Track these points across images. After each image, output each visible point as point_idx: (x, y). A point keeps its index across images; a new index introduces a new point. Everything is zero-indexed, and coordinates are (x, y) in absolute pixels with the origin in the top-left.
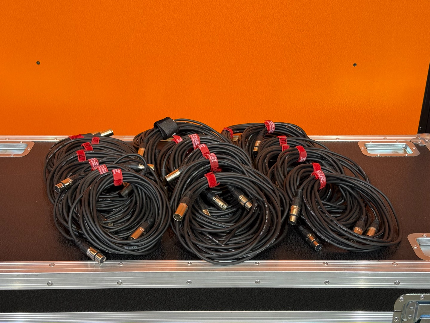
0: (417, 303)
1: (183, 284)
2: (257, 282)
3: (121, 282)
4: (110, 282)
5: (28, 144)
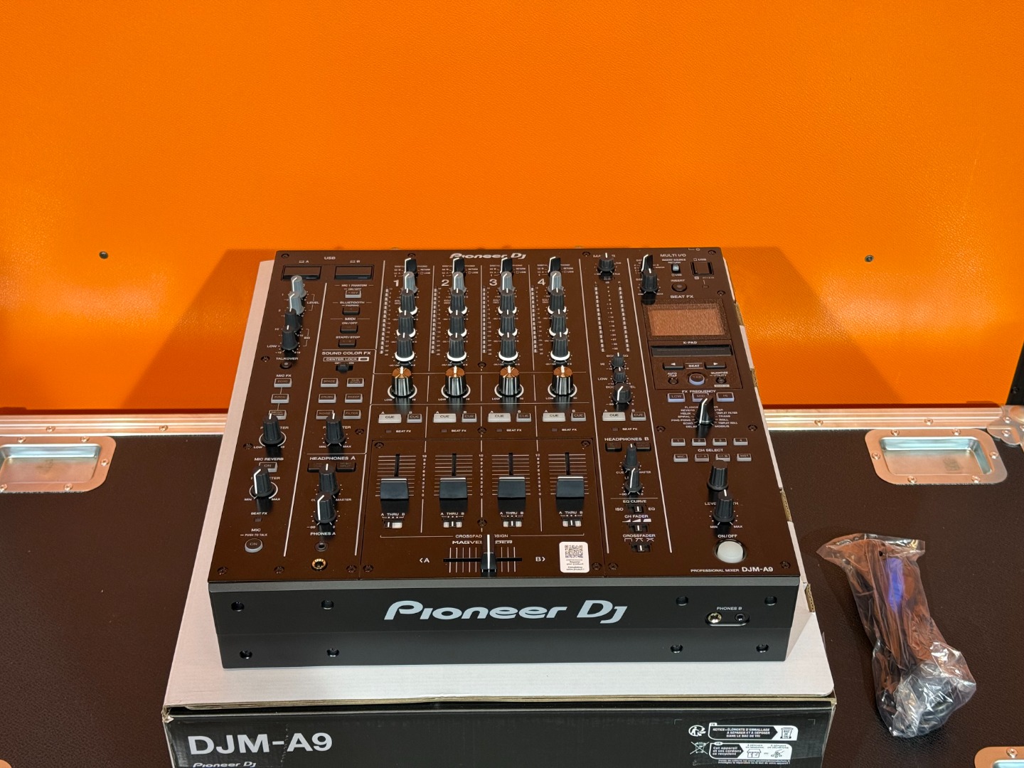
5: (100, 445)
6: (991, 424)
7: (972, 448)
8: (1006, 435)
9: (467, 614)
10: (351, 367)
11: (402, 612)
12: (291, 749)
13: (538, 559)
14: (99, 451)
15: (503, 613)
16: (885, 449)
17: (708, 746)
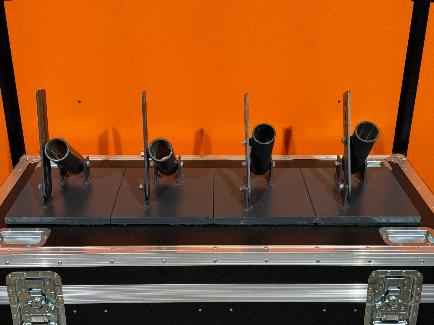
0: (385, 278)
1: (211, 263)
2: (266, 261)
3: (165, 261)
4: (157, 261)
6: (387, 158)
7: (380, 164)
8: (392, 160)
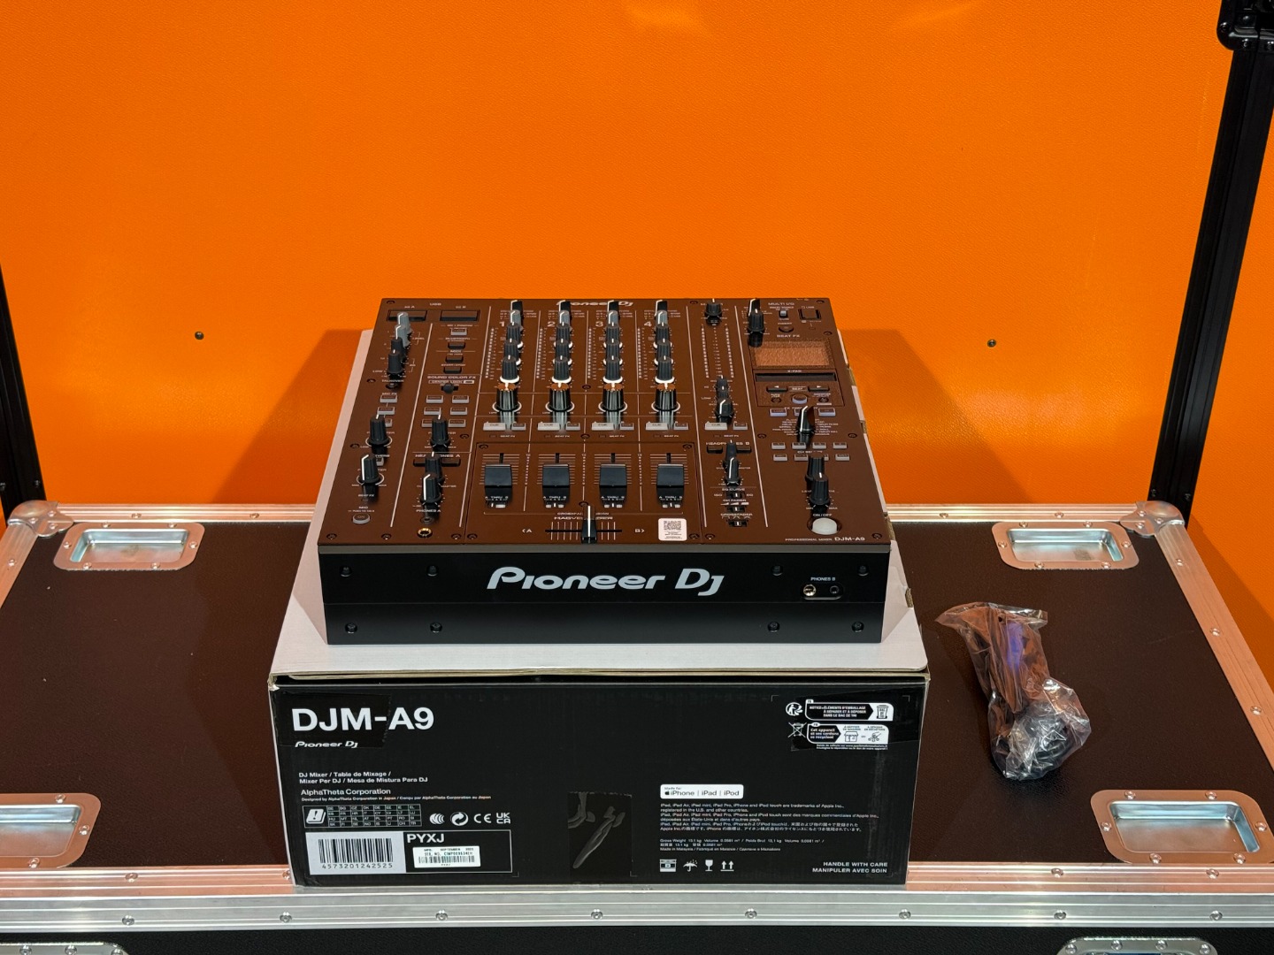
1: (585, 918)
2: (749, 914)
4: (421, 914)
5: (188, 530)
6: (1124, 518)
7: (1104, 540)
8: (1140, 527)
9: (568, 584)
10: (456, 388)
11: (506, 580)
12: (392, 726)
13: (637, 531)
14: (187, 537)
15: (604, 582)
16: (1013, 541)
17: (806, 727)
